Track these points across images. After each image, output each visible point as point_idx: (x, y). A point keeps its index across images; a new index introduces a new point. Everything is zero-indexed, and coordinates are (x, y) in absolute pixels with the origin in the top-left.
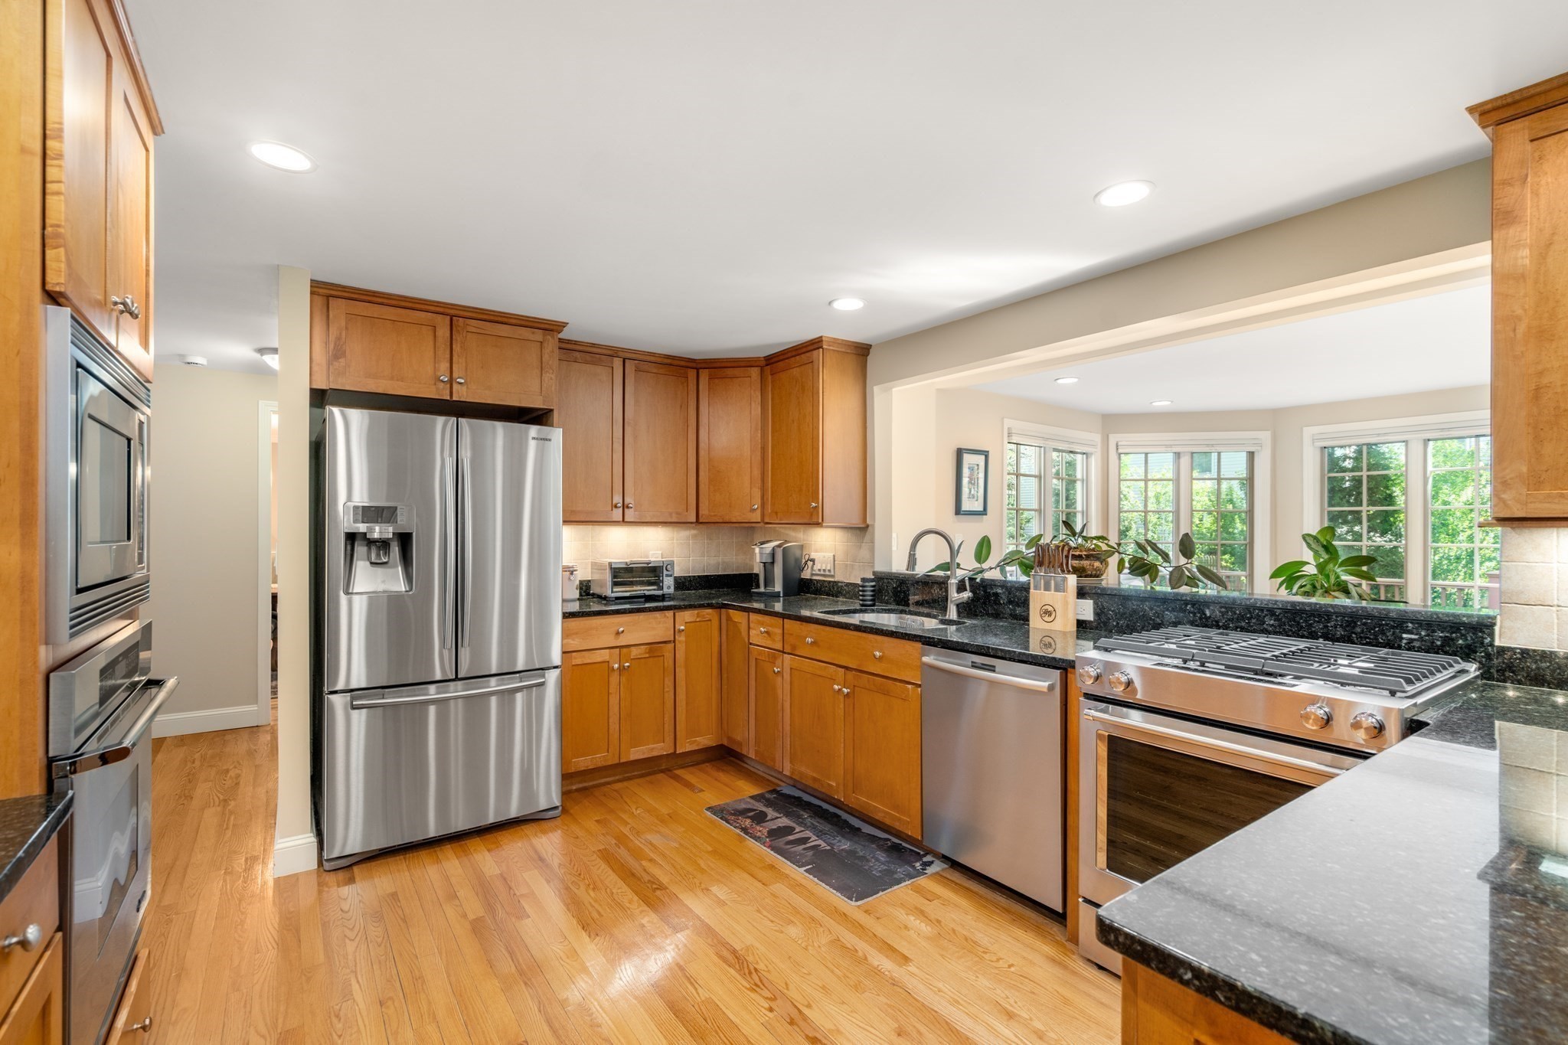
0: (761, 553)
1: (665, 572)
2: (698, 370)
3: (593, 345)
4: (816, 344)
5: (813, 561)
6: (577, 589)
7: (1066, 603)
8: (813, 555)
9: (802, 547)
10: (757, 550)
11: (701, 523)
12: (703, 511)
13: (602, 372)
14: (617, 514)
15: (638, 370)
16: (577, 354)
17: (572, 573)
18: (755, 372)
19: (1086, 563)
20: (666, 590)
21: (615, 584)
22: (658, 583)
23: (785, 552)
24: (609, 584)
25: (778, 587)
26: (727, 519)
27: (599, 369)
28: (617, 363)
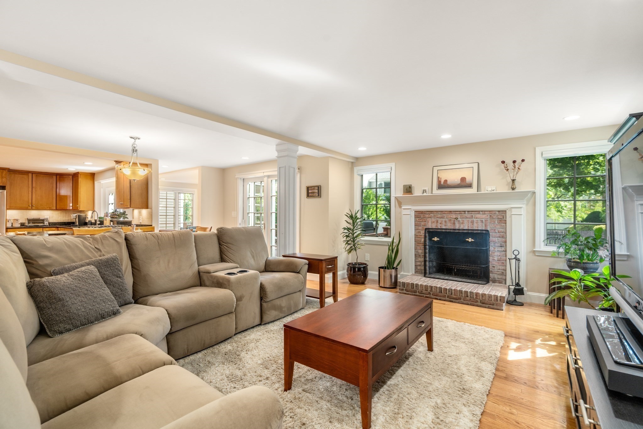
0: (73, 216)
1: (45, 220)
2: (56, 175)
3: (22, 171)
4: (78, 173)
5: (88, 218)
6: (19, 224)
7: (107, 223)
8: (88, 217)
9: (86, 215)
10: (72, 216)
11: (57, 210)
12: (58, 207)
13: (25, 176)
14: (30, 208)
15: (36, 176)
16: (17, 173)
17: (17, 220)
18: (71, 177)
19: (113, 216)
20: (45, 224)
21: (29, 223)
22: (43, 223)
23: (79, 216)
24: (27, 223)
25: (77, 224)
26: (64, 209)
27: (24, 176)
28: (30, 175)
